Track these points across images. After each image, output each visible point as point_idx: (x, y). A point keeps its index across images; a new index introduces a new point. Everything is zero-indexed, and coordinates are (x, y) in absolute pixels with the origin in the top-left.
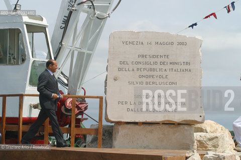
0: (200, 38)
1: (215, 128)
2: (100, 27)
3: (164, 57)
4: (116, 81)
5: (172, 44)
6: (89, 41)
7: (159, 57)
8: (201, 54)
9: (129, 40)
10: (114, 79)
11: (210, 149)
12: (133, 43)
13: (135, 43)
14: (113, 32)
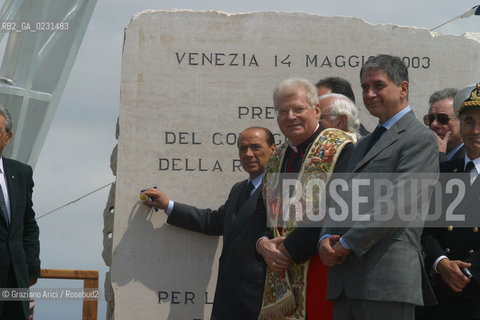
9: (202, 49)
12: (216, 59)
13: (226, 60)
14: (137, 16)
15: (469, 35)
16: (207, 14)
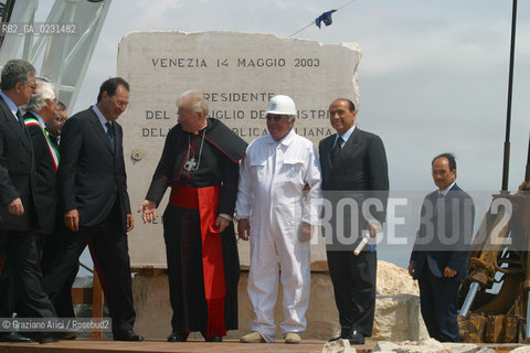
0: (353, 46)
1: (398, 281)
2: (93, 23)
3: (260, 97)
4: (137, 163)
5: (282, 63)
6: (66, 61)
7: (248, 97)
8: (356, 88)
9: (169, 56)
10: (132, 158)
11: (383, 335)
12: (179, 63)
13: (185, 63)
14: (126, 35)
15: (344, 44)
16: (172, 33)
